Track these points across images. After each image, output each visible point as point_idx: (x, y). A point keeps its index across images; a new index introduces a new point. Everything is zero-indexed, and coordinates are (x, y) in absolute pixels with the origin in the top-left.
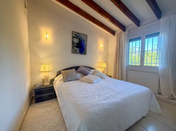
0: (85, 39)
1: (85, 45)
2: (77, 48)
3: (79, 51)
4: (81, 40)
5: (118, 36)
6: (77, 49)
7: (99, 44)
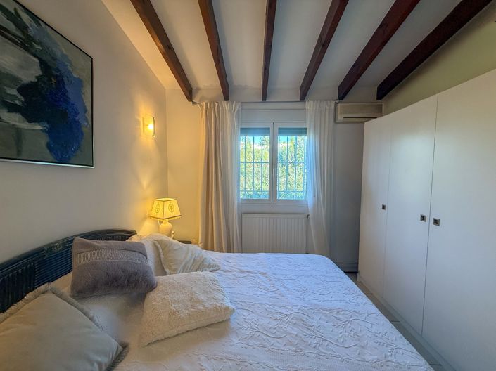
0: (85, 76)
1: (86, 111)
2: (30, 122)
3: (44, 140)
4: (58, 70)
5: (210, 109)
6: (25, 125)
7: (140, 119)
